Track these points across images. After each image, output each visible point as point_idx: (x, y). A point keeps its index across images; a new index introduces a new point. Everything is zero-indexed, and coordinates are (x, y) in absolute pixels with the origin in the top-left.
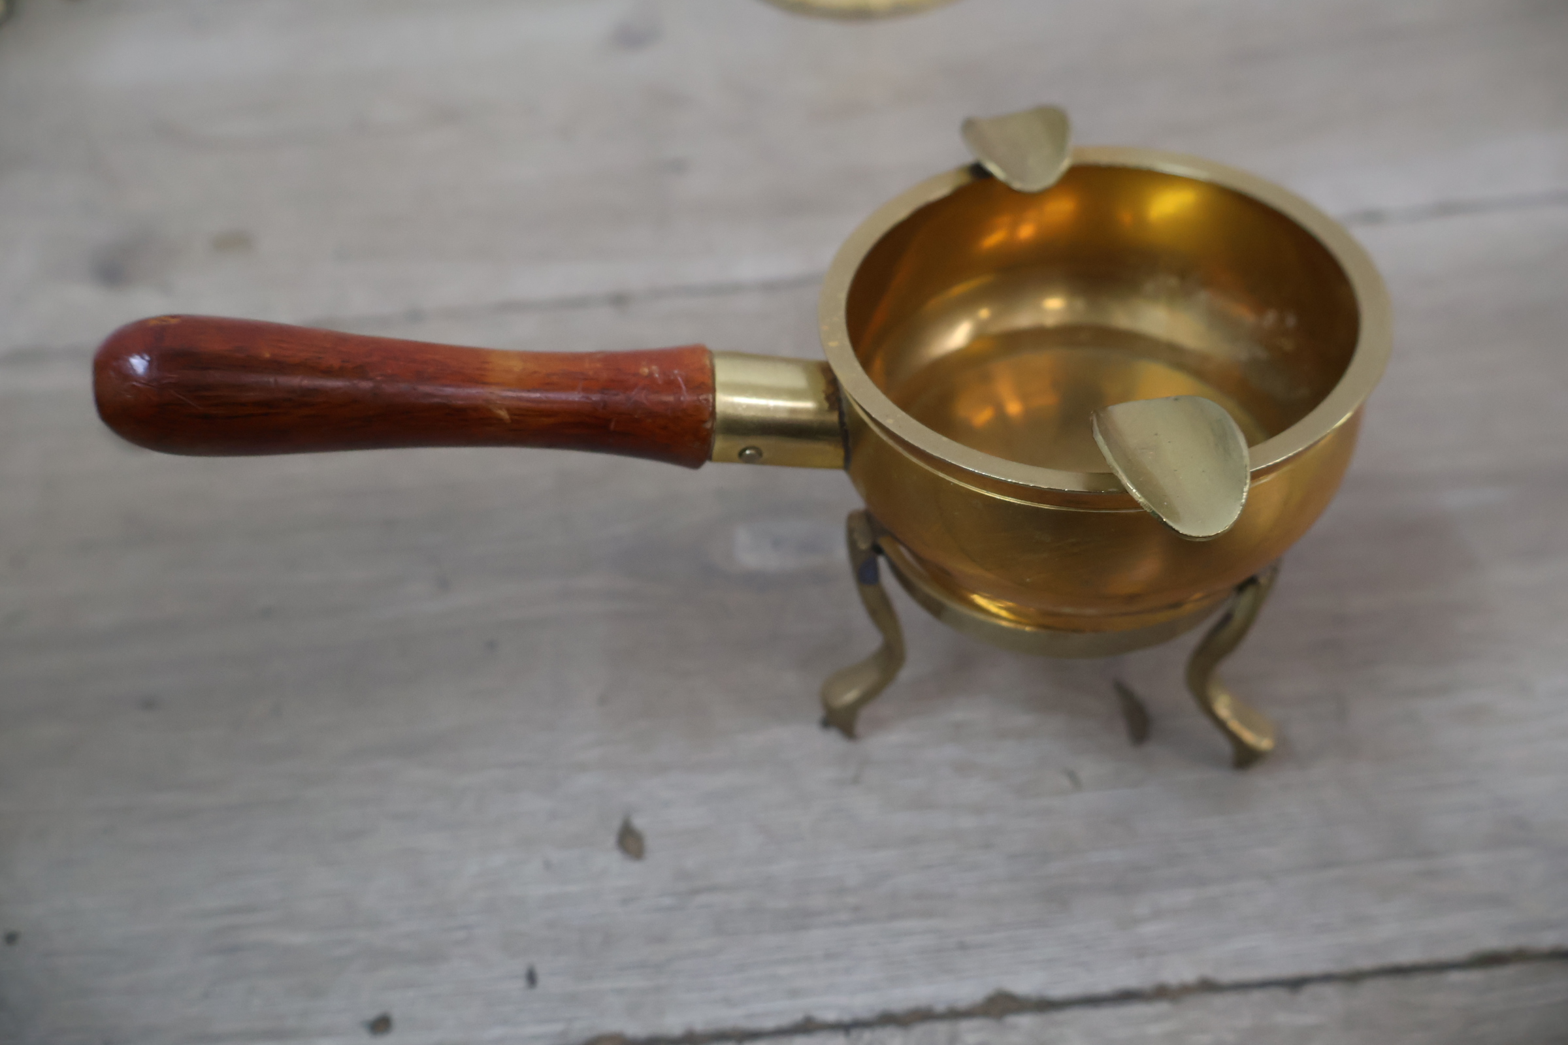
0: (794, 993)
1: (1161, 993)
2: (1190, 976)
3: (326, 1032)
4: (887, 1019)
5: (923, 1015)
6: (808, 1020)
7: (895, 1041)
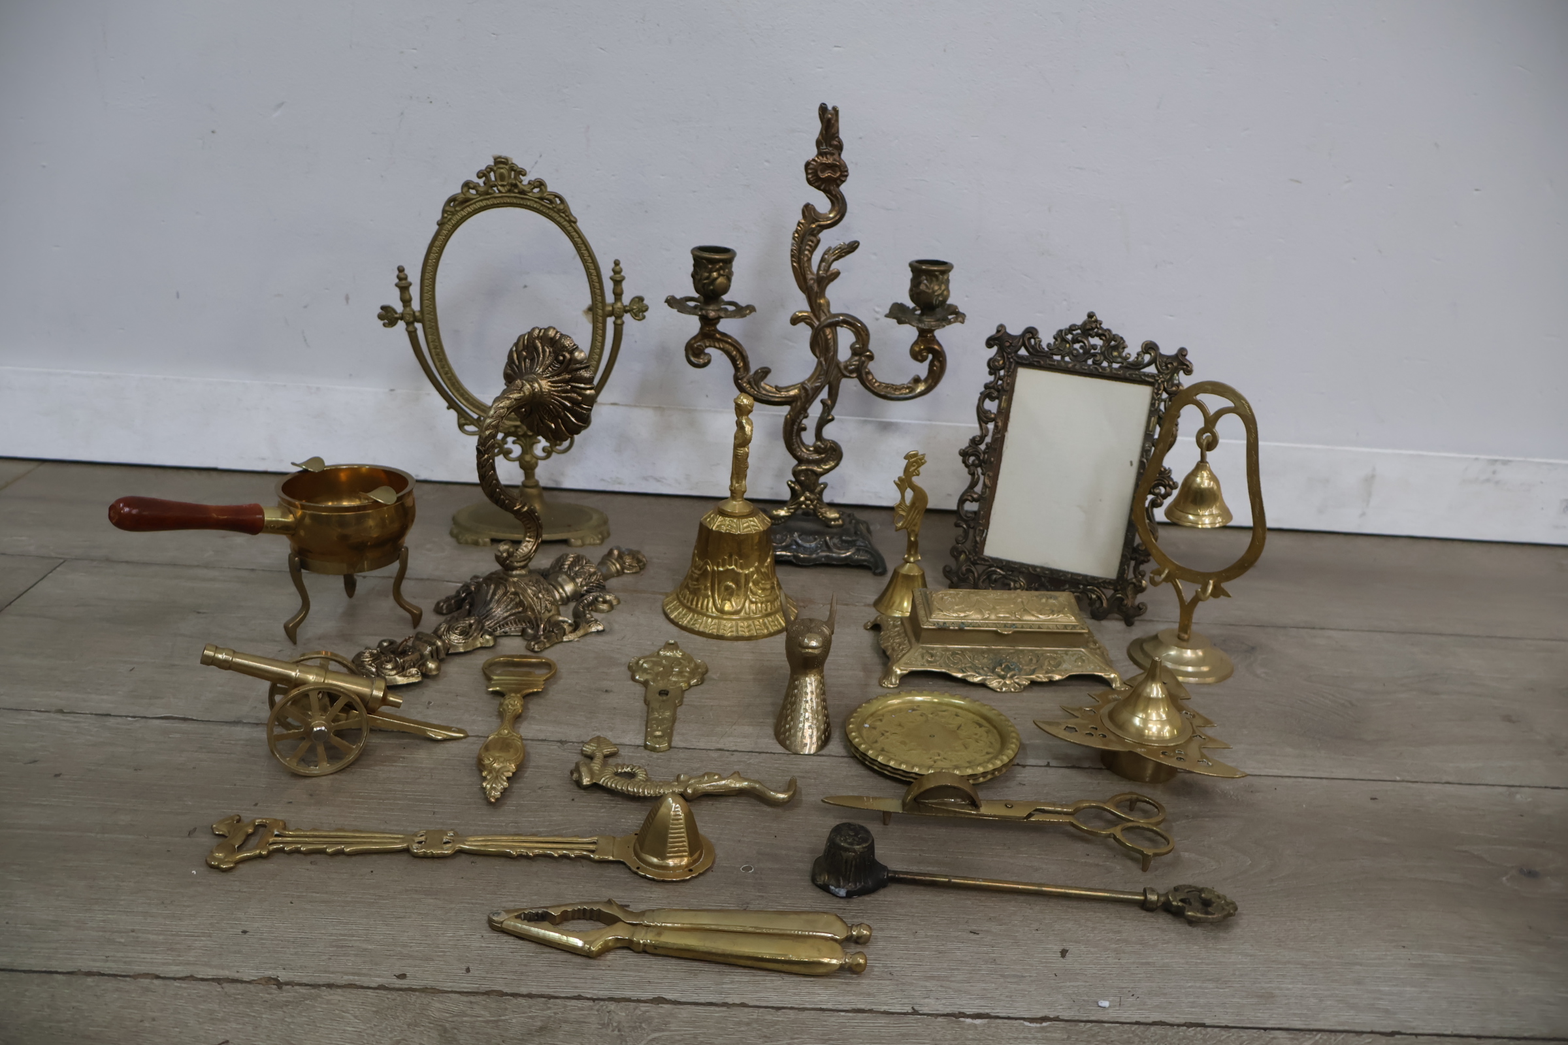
2: (738, 1001)
3: (379, 976)
4: (611, 999)
5: (629, 1000)
6: (580, 996)
7: (612, 1006)
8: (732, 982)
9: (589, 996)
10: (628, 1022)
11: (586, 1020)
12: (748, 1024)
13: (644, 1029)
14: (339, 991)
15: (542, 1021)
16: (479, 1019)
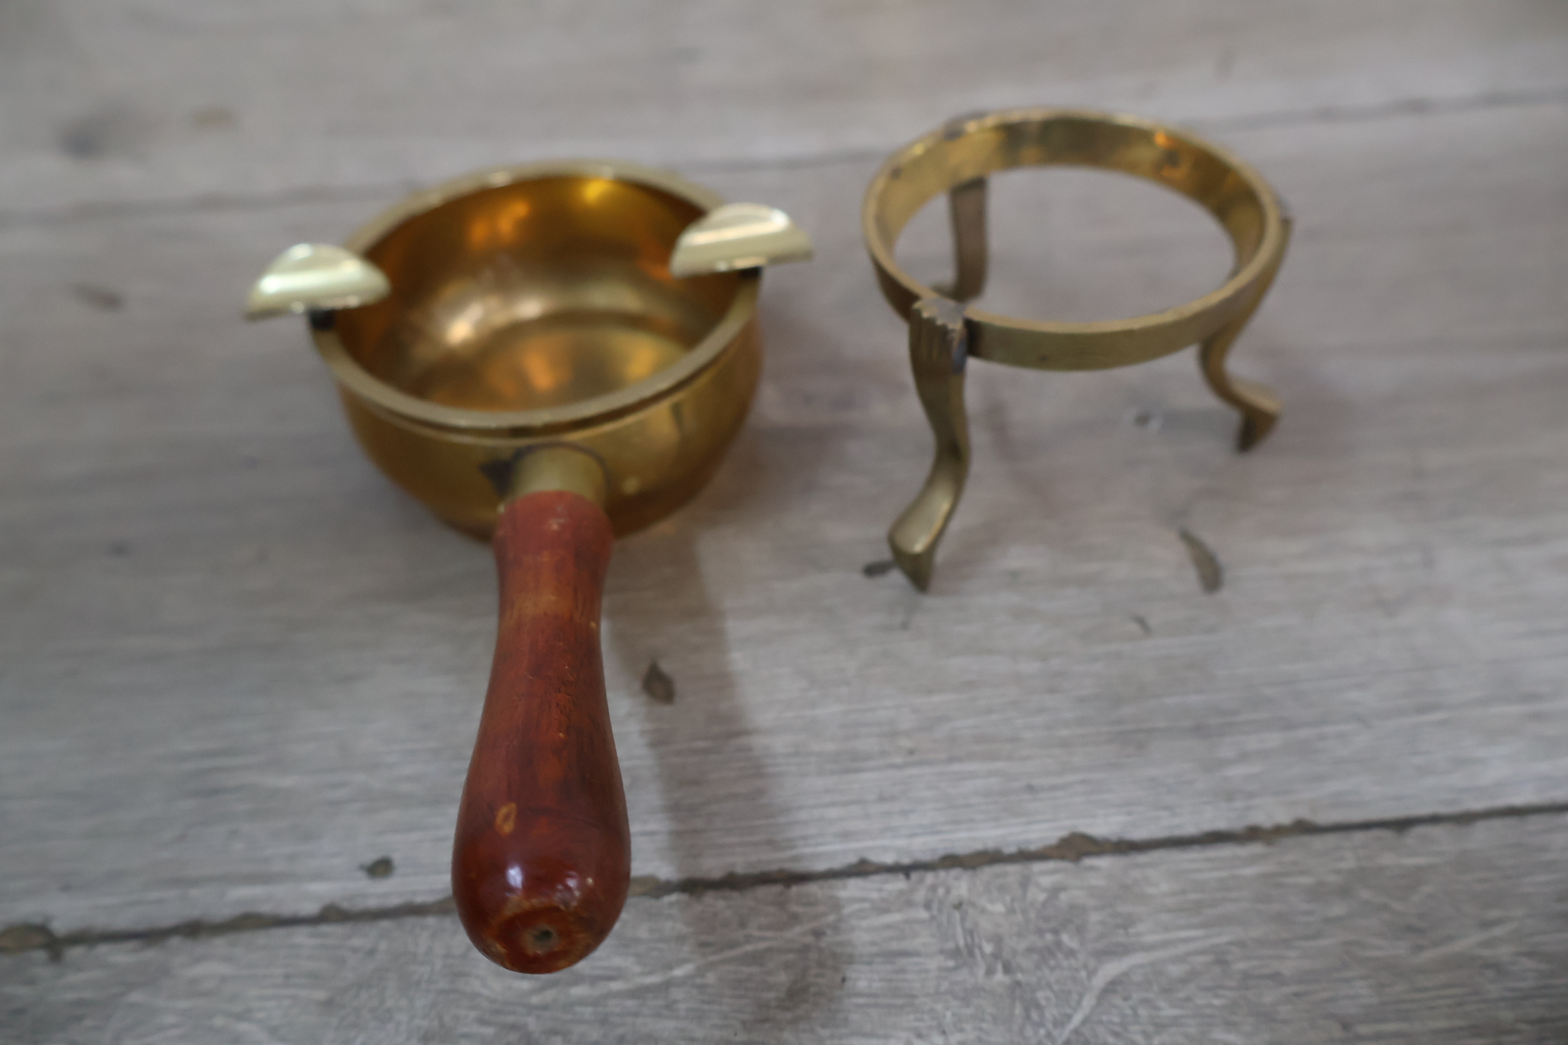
0: (845, 836)
1: (1253, 834)
2: (1284, 817)
3: (318, 876)
4: (951, 861)
5: (992, 857)
6: (863, 862)
7: (961, 884)
8: (1244, 757)
9: (889, 859)
10: (1020, 935)
11: (905, 945)
12: (1344, 892)
13: (1071, 953)
14: (220, 944)
15: (787, 966)
16: (616, 986)
